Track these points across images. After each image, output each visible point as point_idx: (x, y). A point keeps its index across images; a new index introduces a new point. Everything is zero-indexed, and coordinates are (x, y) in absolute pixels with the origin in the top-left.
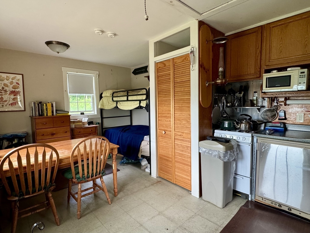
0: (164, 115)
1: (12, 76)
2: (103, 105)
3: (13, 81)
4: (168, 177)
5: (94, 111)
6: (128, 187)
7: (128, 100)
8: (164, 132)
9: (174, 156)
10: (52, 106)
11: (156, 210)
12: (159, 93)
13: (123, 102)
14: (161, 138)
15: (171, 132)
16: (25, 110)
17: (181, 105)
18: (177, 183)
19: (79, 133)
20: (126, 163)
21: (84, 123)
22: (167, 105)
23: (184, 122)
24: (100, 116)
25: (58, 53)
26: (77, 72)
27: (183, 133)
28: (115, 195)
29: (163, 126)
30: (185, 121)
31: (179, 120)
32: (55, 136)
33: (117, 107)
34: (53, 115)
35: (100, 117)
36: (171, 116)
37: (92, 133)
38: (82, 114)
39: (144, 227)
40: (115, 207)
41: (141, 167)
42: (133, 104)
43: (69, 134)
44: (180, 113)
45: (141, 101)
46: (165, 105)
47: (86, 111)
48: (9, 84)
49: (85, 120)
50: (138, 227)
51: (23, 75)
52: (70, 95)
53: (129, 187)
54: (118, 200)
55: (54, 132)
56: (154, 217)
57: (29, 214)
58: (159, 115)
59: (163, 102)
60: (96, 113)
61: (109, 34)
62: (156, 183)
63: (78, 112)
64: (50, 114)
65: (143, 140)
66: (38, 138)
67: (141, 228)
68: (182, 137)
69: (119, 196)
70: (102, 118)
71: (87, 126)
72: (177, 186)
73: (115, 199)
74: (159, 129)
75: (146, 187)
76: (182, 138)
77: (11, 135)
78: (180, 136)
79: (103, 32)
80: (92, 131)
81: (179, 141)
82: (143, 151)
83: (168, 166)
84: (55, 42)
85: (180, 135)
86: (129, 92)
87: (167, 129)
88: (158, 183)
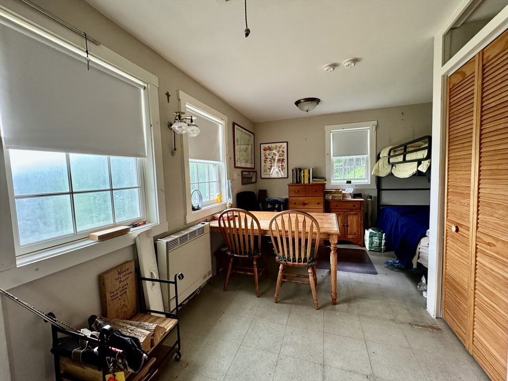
0: (458, 191)
1: (279, 145)
2: (378, 171)
3: (280, 149)
4: (459, 330)
5: (368, 179)
6: (363, 303)
7: (404, 161)
8: (454, 229)
9: (473, 289)
10: (309, 173)
11: (369, 367)
12: (451, 141)
13: (399, 164)
14: (451, 239)
15: (468, 230)
16: (288, 177)
17: (495, 167)
18: (475, 355)
19: (336, 207)
20: (397, 268)
21: (344, 195)
22: (465, 167)
23: (501, 212)
24: (376, 186)
25: (307, 111)
26: (343, 129)
27: (497, 240)
28: (334, 303)
29: (455, 215)
30: (503, 209)
31: (489, 204)
32: (306, 206)
33: (392, 174)
34: (309, 182)
35: (376, 188)
36: (471, 193)
37: (355, 210)
38: (349, 182)
39: (324, 371)
40: (319, 316)
41: (419, 284)
42: (410, 167)
43: (321, 206)
44: (491, 186)
45: (422, 162)
46: (462, 167)
47: (354, 179)
48: (276, 153)
49: (349, 190)
50: (317, 362)
51: (287, 142)
52: (334, 159)
53: (365, 304)
54: (331, 310)
55: (306, 202)
56: (355, 372)
57: (242, 273)
58: (449, 190)
59: (458, 161)
60: (369, 183)
61: (345, 63)
62: (422, 326)
63: (344, 179)
64: (306, 182)
65: (424, 235)
66: (291, 205)
67: (320, 368)
68: (493, 248)
69: (337, 306)
70: (379, 189)
71: (350, 198)
72: (474, 364)
73: (330, 307)
74: (448, 220)
75: (393, 320)
76: (494, 252)
77: (274, 200)
78: (489, 247)
79: (334, 66)
80: (354, 206)
81: (487, 259)
82: (422, 257)
83: (460, 307)
84: (303, 99)
85: (489, 244)
86: (408, 146)
87: (462, 223)
88: (430, 329)
